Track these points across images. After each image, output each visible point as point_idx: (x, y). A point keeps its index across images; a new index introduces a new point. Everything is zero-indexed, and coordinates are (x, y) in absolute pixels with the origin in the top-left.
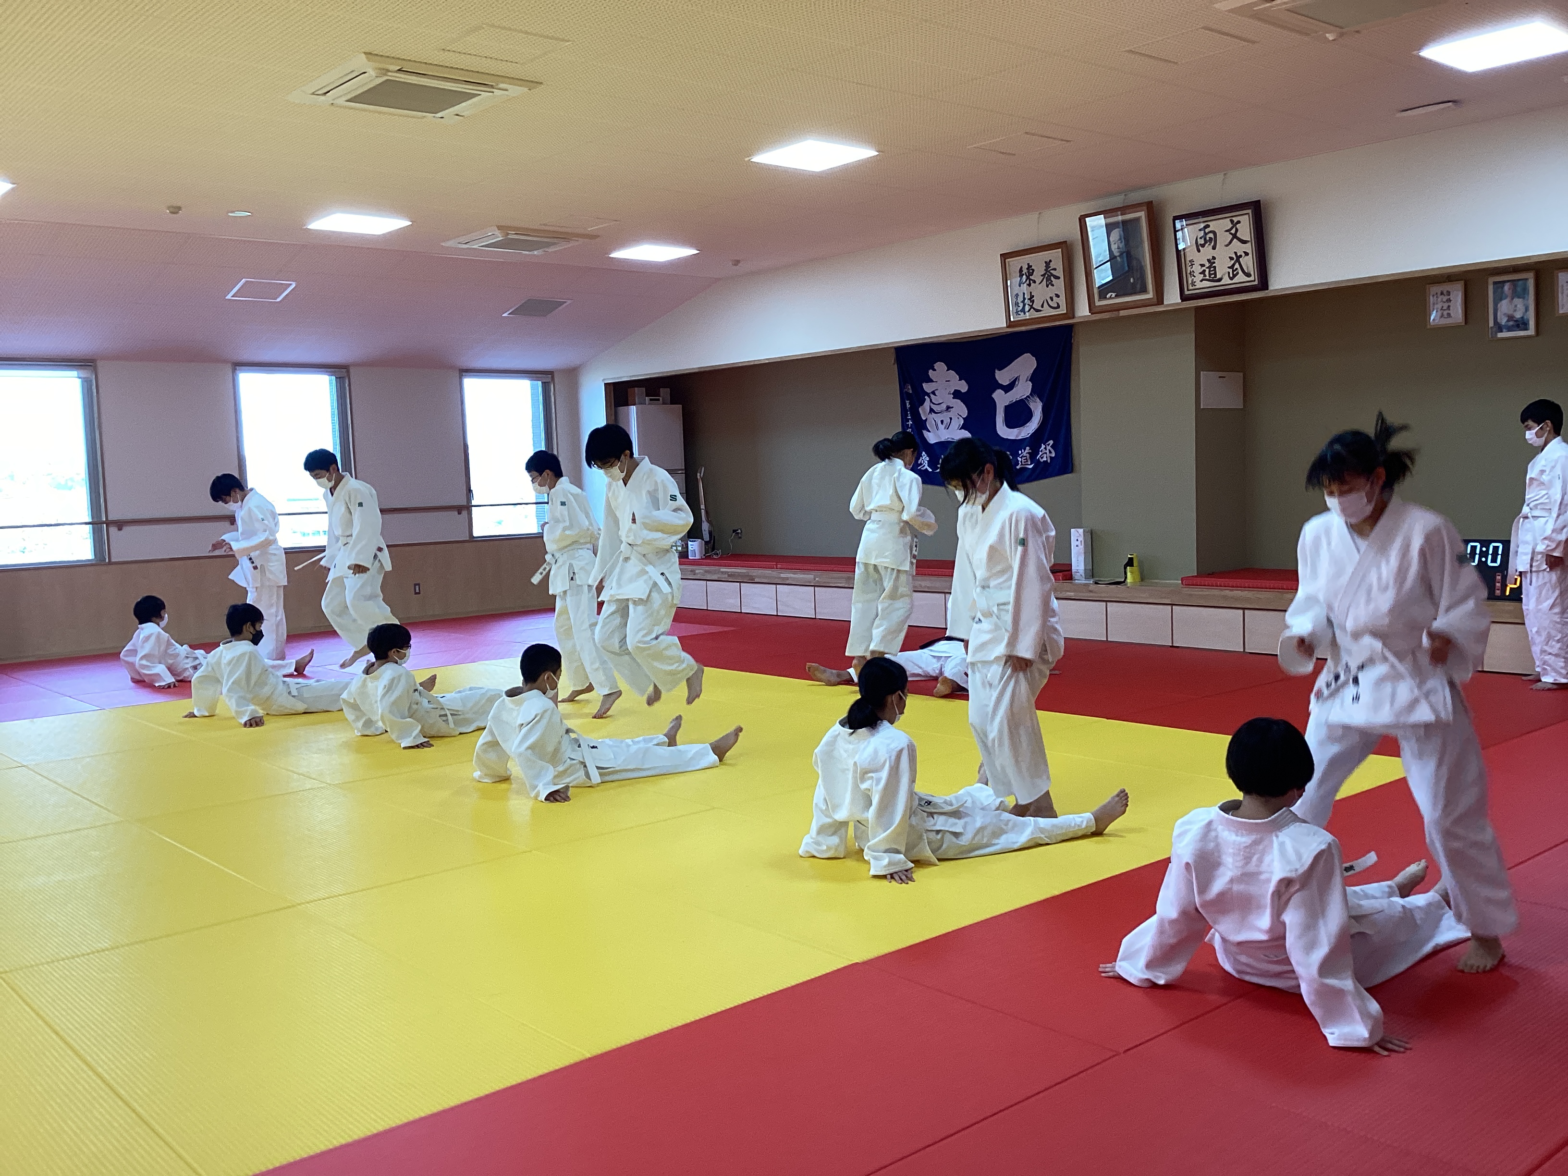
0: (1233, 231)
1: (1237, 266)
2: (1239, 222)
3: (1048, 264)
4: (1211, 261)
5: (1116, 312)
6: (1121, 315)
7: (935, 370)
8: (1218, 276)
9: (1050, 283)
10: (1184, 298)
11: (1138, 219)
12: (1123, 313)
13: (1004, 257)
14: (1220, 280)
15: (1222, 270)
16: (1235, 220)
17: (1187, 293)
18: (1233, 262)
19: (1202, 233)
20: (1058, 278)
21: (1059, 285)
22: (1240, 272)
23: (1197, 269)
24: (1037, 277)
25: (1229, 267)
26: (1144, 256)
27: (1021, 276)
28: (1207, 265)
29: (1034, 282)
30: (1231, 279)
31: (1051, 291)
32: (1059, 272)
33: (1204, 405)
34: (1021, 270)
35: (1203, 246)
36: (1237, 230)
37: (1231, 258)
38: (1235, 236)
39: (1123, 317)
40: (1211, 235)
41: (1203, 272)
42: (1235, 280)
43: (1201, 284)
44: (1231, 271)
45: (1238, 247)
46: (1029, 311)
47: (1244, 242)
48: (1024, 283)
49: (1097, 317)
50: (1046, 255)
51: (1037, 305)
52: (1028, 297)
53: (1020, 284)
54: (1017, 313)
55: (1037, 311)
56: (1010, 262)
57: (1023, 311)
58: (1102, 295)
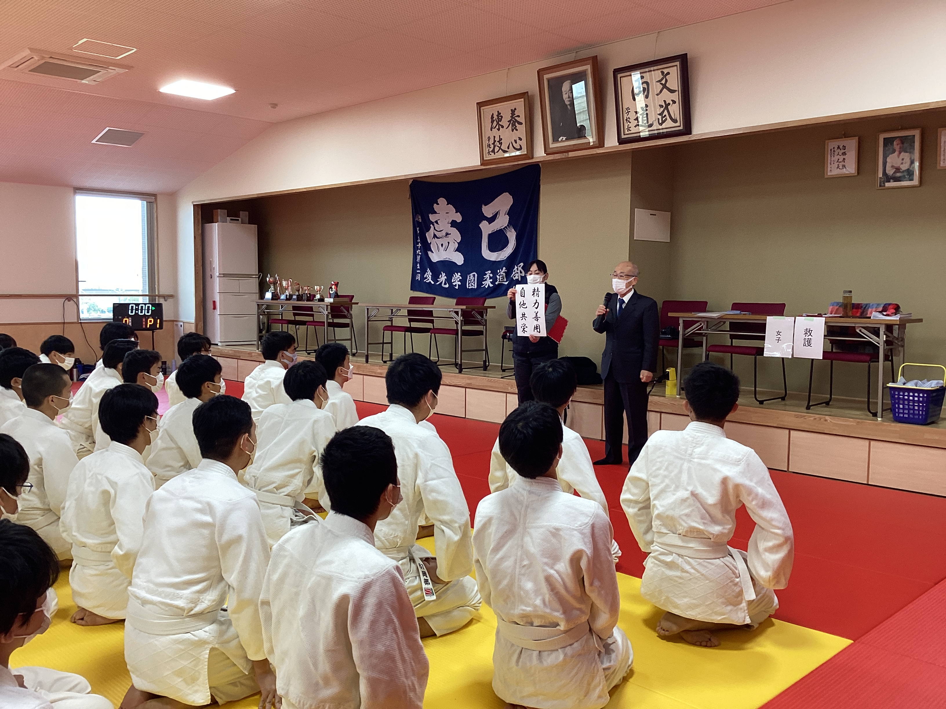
0: (663, 82)
1: (666, 112)
2: (668, 73)
3: (513, 111)
4: (644, 109)
5: (566, 154)
6: (570, 156)
7: (438, 204)
8: (650, 122)
9: (514, 129)
10: (621, 141)
12: (571, 154)
13: (480, 105)
14: (651, 125)
15: (653, 115)
16: (666, 71)
17: (623, 137)
18: (662, 109)
20: (520, 123)
21: (522, 129)
22: (668, 118)
23: (633, 116)
24: (505, 122)
25: (660, 114)
27: (492, 122)
28: (641, 112)
29: (503, 127)
30: (661, 124)
31: (515, 135)
32: (522, 119)
33: (636, 238)
34: (492, 117)
35: (637, 95)
36: (666, 81)
37: (661, 106)
38: (664, 86)
39: (572, 158)
40: (645, 85)
41: (638, 119)
42: (664, 126)
43: (635, 130)
44: (660, 117)
45: (667, 96)
46: (497, 152)
47: (672, 91)
48: (494, 128)
49: (551, 157)
50: (512, 104)
51: (504, 147)
52: (497, 139)
53: (492, 128)
54: (489, 153)
55: (505, 152)
56: (484, 109)
57: (494, 151)
58: (555, 140)
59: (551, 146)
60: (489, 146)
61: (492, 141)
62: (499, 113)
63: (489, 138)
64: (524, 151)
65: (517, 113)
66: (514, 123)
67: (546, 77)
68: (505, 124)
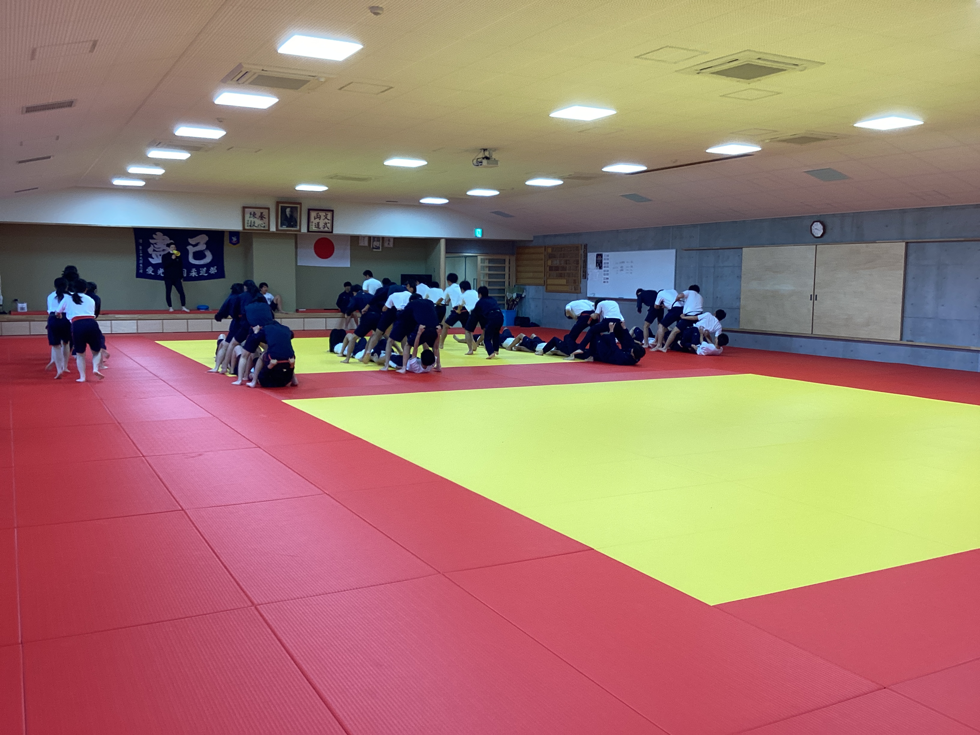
1: (326, 226)
4: (318, 223)
7: (156, 236)
9: (262, 219)
11: (297, 207)
13: (244, 208)
14: (320, 228)
15: (321, 225)
16: (327, 213)
17: (310, 230)
18: (324, 225)
19: (316, 215)
20: (265, 218)
21: (266, 220)
22: (326, 227)
23: (314, 224)
26: (297, 218)
27: (251, 215)
30: (323, 228)
31: (262, 222)
34: (250, 213)
35: (316, 218)
36: (327, 216)
37: (324, 223)
38: (326, 218)
40: (319, 216)
41: (315, 226)
42: (325, 229)
43: (314, 229)
45: (326, 221)
46: (252, 226)
47: (329, 220)
48: (252, 217)
49: (278, 232)
50: (262, 210)
51: (256, 225)
52: (253, 222)
53: (250, 217)
54: (248, 226)
55: (256, 227)
56: (246, 210)
57: (250, 226)
58: (281, 226)
59: (280, 228)
60: (248, 223)
61: (250, 222)
62: (254, 213)
63: (248, 221)
64: (267, 228)
65: (263, 214)
66: (262, 217)
67: (280, 205)
68: (258, 217)
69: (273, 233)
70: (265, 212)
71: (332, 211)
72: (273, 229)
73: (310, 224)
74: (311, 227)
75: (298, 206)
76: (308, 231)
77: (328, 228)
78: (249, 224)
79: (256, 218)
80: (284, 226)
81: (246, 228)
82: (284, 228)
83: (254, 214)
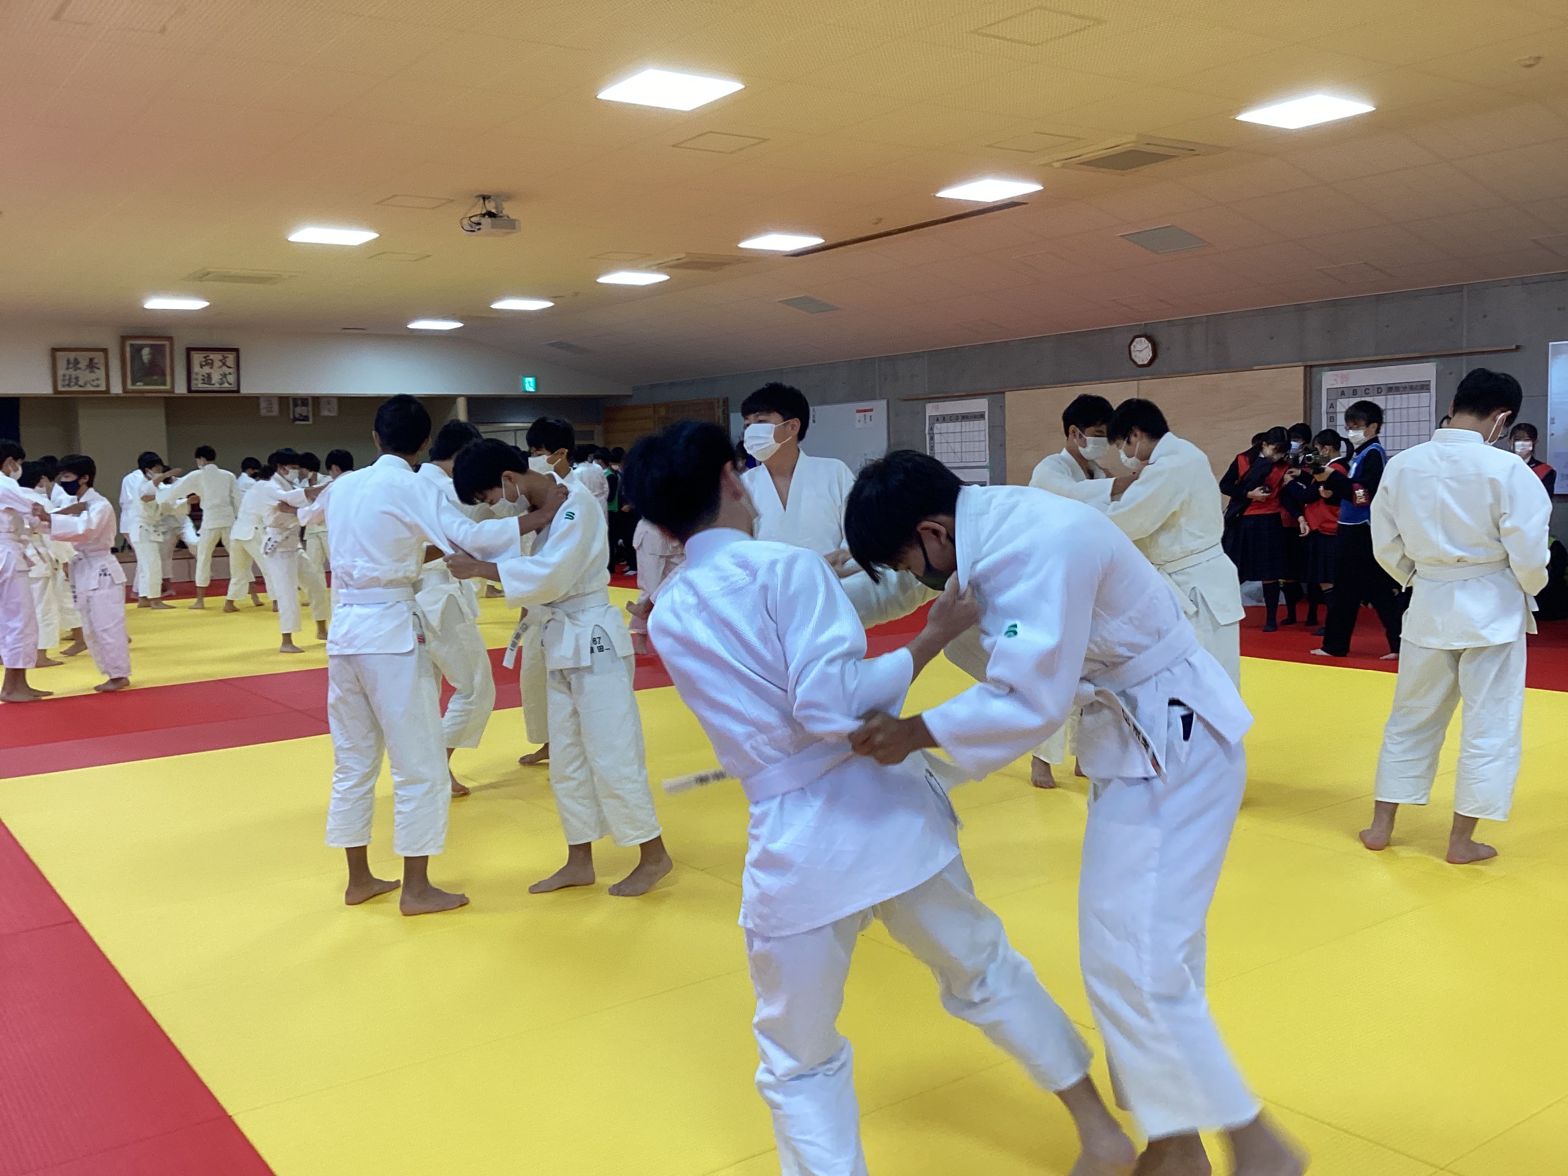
0: (223, 361)
1: (224, 379)
2: (227, 357)
3: (91, 360)
4: (209, 375)
8: (213, 382)
9: (92, 371)
11: (163, 345)
13: (54, 350)
14: (214, 385)
15: (216, 378)
16: (227, 355)
17: (193, 389)
18: (220, 377)
19: (204, 359)
20: (99, 369)
21: (101, 373)
22: (225, 381)
23: (200, 377)
25: (219, 379)
26: (165, 366)
27: (68, 364)
28: (206, 376)
30: (221, 384)
31: (93, 376)
32: (101, 366)
34: (68, 361)
35: (205, 366)
36: (227, 361)
37: (221, 375)
38: (224, 364)
39: (148, 397)
40: (210, 361)
41: (203, 380)
42: (223, 386)
43: (201, 386)
44: (220, 381)
45: (226, 370)
46: (74, 386)
47: (230, 368)
48: (71, 368)
49: (128, 395)
50: (90, 354)
51: (81, 383)
52: (73, 377)
53: (68, 369)
54: (64, 386)
55: (81, 386)
56: (59, 354)
57: (69, 385)
58: (133, 383)
59: (130, 387)
60: (64, 381)
61: (67, 377)
62: (76, 359)
63: (64, 375)
64: (103, 388)
65: (96, 361)
66: (92, 367)
67: (129, 342)
68: (83, 367)
69: (117, 398)
70: (99, 357)
71: (236, 350)
72: (116, 389)
73: (193, 376)
74: (194, 382)
75: (167, 343)
76: (190, 390)
77: (230, 384)
78: (67, 382)
79: (80, 369)
80: (139, 384)
81: (60, 389)
82: (140, 386)
83: (77, 362)
